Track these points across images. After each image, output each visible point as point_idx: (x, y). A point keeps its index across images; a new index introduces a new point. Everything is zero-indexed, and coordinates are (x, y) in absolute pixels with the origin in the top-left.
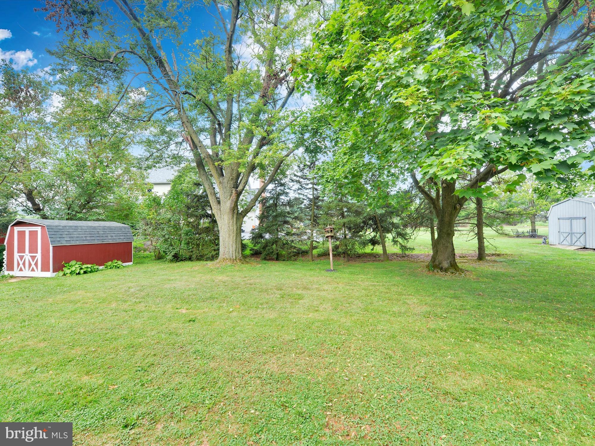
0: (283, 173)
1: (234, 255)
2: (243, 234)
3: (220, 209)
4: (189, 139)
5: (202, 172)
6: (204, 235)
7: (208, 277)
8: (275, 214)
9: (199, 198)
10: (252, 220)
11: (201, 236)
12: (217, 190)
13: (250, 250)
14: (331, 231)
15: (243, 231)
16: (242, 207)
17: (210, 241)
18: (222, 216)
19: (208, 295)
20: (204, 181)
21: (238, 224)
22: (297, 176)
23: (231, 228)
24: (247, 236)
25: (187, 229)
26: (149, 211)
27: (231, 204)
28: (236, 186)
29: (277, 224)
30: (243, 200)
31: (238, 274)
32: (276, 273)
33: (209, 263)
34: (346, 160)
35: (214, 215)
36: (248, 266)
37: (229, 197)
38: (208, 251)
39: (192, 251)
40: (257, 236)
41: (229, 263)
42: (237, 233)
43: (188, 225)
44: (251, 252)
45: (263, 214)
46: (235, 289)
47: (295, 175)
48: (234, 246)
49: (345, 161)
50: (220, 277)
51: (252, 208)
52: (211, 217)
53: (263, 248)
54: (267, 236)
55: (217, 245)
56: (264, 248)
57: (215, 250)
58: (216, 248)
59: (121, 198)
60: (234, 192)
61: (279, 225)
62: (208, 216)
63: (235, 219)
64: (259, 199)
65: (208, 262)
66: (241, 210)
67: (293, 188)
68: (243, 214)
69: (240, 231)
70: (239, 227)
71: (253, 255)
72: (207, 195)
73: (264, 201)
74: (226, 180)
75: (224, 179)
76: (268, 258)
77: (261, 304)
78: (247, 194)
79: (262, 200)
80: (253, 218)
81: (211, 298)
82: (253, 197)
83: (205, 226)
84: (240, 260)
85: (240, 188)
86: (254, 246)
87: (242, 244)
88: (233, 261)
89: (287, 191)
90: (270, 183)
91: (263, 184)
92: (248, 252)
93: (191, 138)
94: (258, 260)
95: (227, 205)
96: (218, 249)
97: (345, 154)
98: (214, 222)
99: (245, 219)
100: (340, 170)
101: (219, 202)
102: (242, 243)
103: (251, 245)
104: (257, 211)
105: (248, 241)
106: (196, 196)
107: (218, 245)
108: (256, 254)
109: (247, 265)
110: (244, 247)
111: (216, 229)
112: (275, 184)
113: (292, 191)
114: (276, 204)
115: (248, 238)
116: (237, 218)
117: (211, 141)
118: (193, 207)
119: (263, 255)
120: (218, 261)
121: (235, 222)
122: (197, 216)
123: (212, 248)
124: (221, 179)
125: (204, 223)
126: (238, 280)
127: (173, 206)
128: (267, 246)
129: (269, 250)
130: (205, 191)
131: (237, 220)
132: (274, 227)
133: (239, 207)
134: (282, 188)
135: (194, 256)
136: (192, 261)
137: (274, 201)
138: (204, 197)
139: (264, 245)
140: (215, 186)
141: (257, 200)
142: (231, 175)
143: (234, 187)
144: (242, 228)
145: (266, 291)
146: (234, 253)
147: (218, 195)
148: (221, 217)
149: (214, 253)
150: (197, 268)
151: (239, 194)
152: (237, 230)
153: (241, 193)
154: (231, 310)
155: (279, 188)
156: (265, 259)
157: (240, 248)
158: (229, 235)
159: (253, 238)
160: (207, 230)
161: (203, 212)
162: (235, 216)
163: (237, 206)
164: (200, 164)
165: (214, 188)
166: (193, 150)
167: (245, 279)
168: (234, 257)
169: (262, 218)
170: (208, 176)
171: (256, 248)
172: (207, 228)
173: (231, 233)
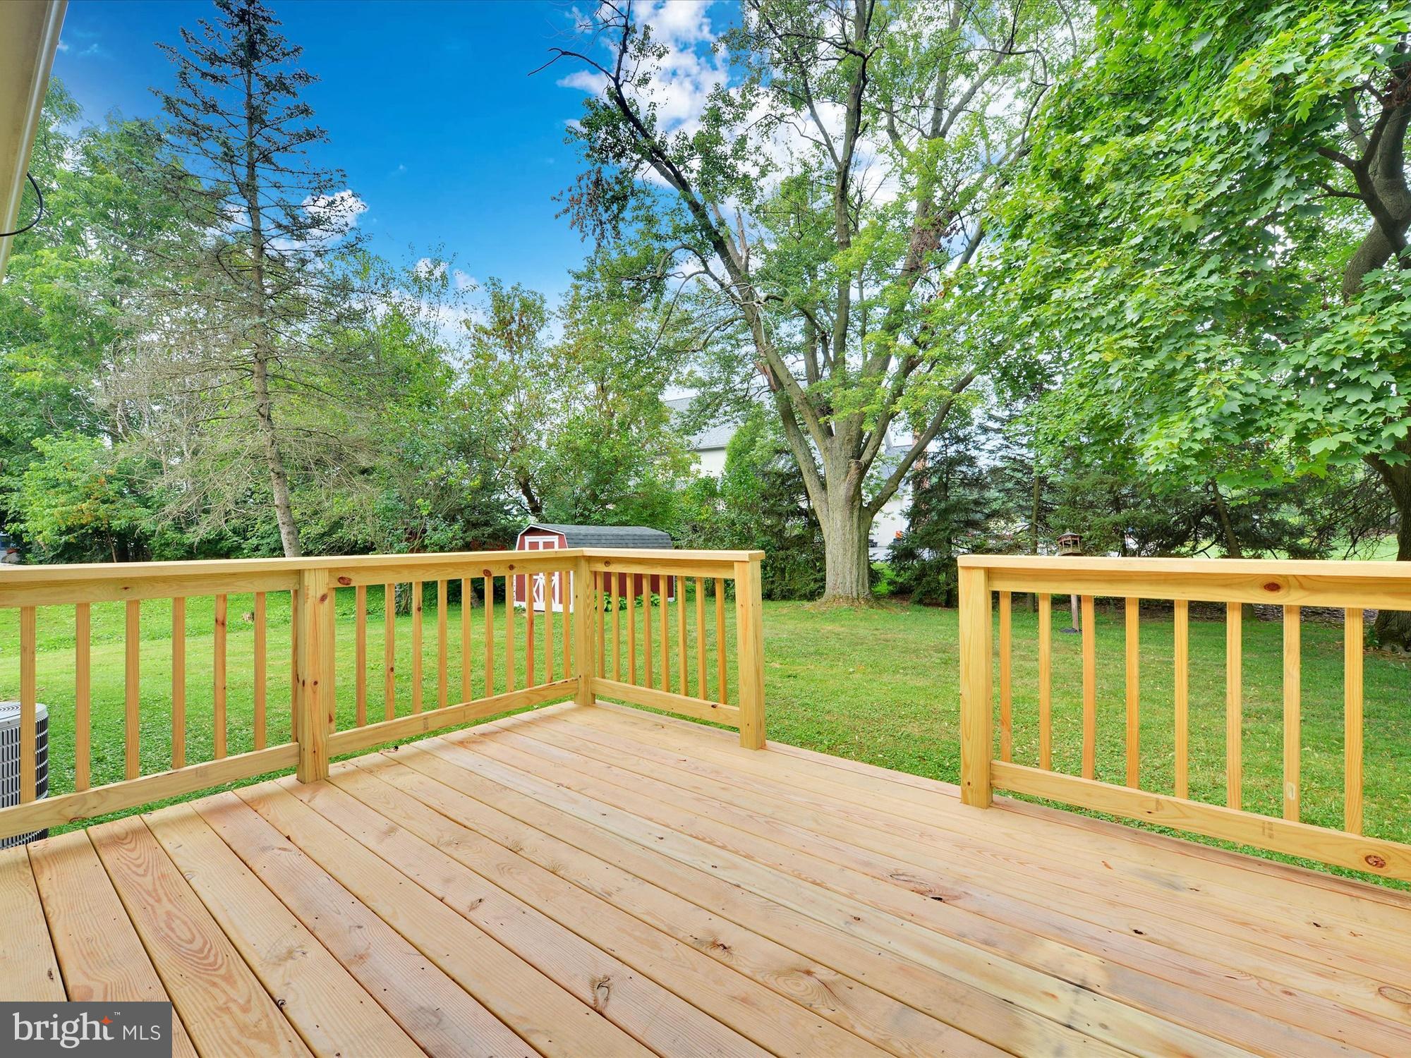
0: (964, 415)
1: (854, 590)
2: (871, 551)
3: (826, 499)
4: (768, 369)
5: (791, 431)
6: (794, 551)
7: (809, 625)
8: (943, 505)
9: (784, 477)
10: (893, 519)
11: (789, 552)
12: (819, 460)
13: (889, 584)
14: (1075, 543)
15: (874, 545)
16: (871, 491)
17: (807, 562)
18: (831, 513)
19: (812, 649)
20: (795, 447)
21: (862, 530)
22: (997, 419)
23: (848, 536)
24: (880, 555)
25: (763, 539)
26: (700, 506)
27: (849, 489)
28: (858, 454)
29: (947, 528)
30: (872, 476)
31: (862, 624)
32: (940, 627)
33: (807, 605)
34: (1083, 398)
35: (813, 511)
36: (883, 613)
37: (843, 477)
38: (803, 583)
39: (773, 582)
40: (903, 553)
41: (846, 606)
42: (860, 547)
43: (765, 533)
44: (891, 588)
45: (915, 506)
46: (857, 644)
47: (991, 417)
48: (855, 572)
49: (1081, 400)
50: (829, 627)
51: (892, 493)
52: (807, 516)
53: (916, 579)
54: (926, 554)
55: (819, 571)
56: (918, 579)
57: (816, 581)
58: (818, 576)
59: (652, 484)
60: (853, 465)
61: (953, 531)
62: (801, 513)
63: (855, 520)
64: (907, 474)
65: (805, 603)
66: (868, 498)
67: (989, 446)
68: (872, 508)
69: (867, 543)
70: (863, 534)
71: (893, 594)
72: (800, 473)
73: (918, 479)
74: (837, 444)
75: (833, 442)
76: (927, 601)
77: (904, 668)
78: (880, 463)
79: (914, 477)
80: (896, 515)
81: (816, 653)
82: (893, 471)
83: (796, 532)
84: (867, 601)
85: (866, 457)
86: (897, 575)
87: (870, 570)
88: (854, 601)
89: (973, 453)
90: (932, 438)
91: (916, 442)
92: (883, 588)
93: (771, 367)
94: (905, 604)
95: (840, 490)
96: (823, 579)
97: (1081, 386)
98: (814, 525)
99: (878, 517)
100: (1073, 418)
101: (824, 486)
102: (869, 568)
103: (889, 574)
104: (905, 499)
105: (884, 565)
106: (779, 475)
107: (822, 569)
108: (901, 593)
109: (880, 611)
110: (874, 576)
111: (817, 539)
112: (945, 439)
113: (983, 453)
114: (946, 484)
115: (883, 558)
116: (859, 518)
117: (806, 364)
118: (774, 496)
119: (916, 595)
120: (823, 600)
121: (855, 525)
122: (780, 515)
123: (811, 577)
124: (828, 441)
125: (794, 527)
126: (862, 632)
127: (739, 497)
128: (925, 576)
129: (929, 583)
130: (796, 464)
131: (859, 520)
132: (942, 535)
133: (863, 492)
134: (961, 447)
135: (777, 591)
136: (773, 600)
137: (940, 478)
138: (794, 477)
139: (917, 572)
140: (816, 454)
141: (902, 476)
142: (848, 433)
143: (853, 457)
144: (871, 537)
145: (916, 651)
146: (854, 585)
147: (822, 472)
148: (828, 516)
149: (813, 586)
150: (785, 611)
151: (863, 470)
152: (859, 541)
153: (867, 466)
154: (851, 670)
155: (953, 448)
156: (920, 602)
157: (867, 577)
158: (845, 550)
159: (894, 558)
160: (801, 541)
161: (792, 507)
162: (856, 514)
163: (859, 493)
164: (788, 415)
165: (814, 459)
166: (774, 391)
167: (875, 632)
168: (855, 594)
169: (914, 515)
170: (800, 435)
171: (901, 580)
172: (799, 537)
173: (848, 546)
